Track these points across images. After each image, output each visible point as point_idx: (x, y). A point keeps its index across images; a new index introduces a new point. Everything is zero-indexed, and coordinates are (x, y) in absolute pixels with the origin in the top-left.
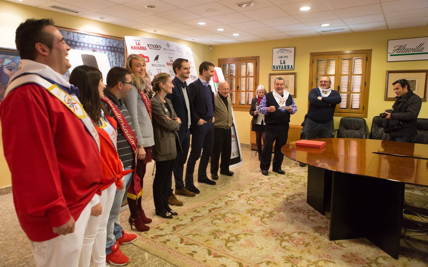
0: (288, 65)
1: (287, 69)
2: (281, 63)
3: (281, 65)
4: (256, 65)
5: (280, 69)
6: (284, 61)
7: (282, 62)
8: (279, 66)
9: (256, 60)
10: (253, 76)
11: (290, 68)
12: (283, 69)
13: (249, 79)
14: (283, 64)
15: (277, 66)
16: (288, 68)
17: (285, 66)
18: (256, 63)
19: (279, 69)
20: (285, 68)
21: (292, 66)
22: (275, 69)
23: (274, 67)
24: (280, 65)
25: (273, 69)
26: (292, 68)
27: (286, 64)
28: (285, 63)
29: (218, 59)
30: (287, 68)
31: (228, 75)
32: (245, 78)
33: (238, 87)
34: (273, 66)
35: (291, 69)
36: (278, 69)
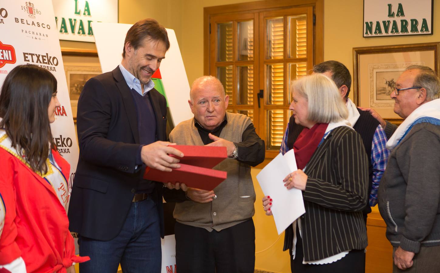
0: (412, 21)
1: (410, 33)
2: (391, 15)
3: (391, 20)
4: (314, 24)
5: (386, 31)
6: (400, 6)
7: (395, 10)
8: (384, 22)
9: (314, 8)
10: (305, 56)
11: (419, 27)
12: (397, 31)
13: (294, 67)
14: (398, 15)
15: (378, 23)
16: (414, 28)
17: (402, 21)
18: (314, 16)
19: (384, 34)
20: (404, 29)
21: (425, 21)
22: (374, 35)
23: (369, 28)
24: (387, 19)
25: (367, 33)
26: (427, 30)
27: (408, 17)
28: (403, 14)
29: (207, 10)
30: (409, 28)
31: (234, 58)
32: (281, 66)
33: (260, 95)
34: (367, 23)
35: (422, 30)
36: (380, 32)
